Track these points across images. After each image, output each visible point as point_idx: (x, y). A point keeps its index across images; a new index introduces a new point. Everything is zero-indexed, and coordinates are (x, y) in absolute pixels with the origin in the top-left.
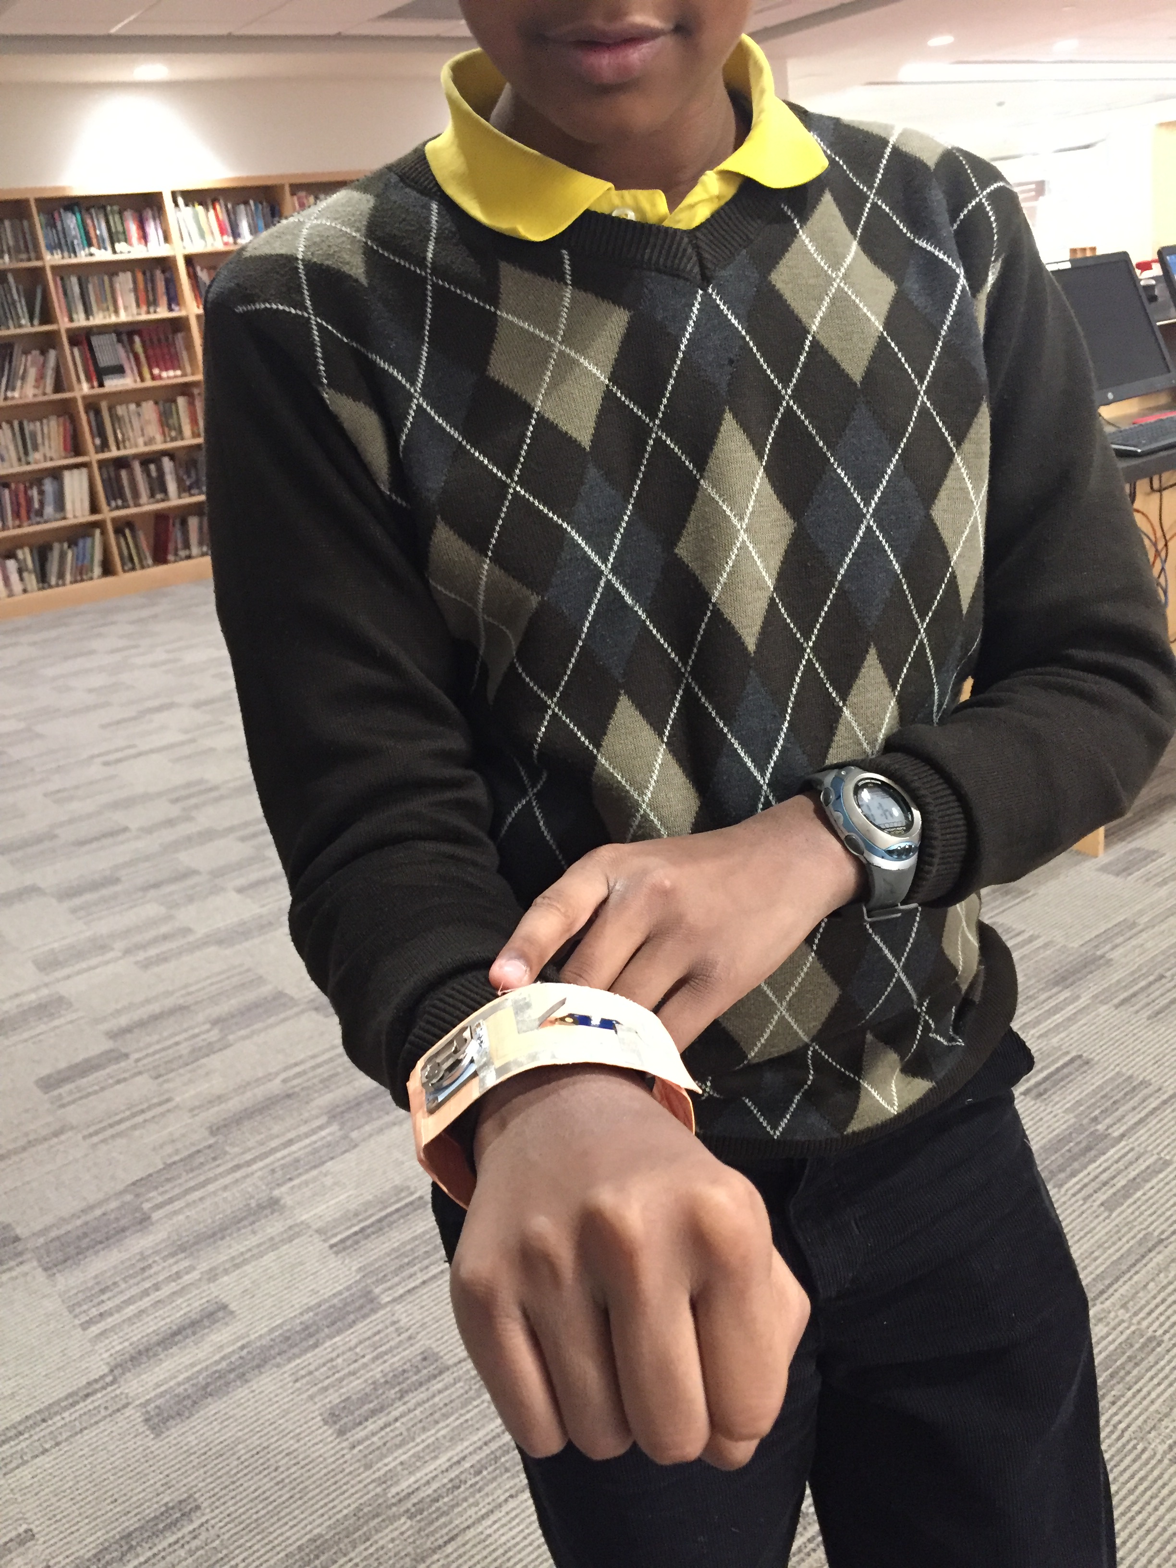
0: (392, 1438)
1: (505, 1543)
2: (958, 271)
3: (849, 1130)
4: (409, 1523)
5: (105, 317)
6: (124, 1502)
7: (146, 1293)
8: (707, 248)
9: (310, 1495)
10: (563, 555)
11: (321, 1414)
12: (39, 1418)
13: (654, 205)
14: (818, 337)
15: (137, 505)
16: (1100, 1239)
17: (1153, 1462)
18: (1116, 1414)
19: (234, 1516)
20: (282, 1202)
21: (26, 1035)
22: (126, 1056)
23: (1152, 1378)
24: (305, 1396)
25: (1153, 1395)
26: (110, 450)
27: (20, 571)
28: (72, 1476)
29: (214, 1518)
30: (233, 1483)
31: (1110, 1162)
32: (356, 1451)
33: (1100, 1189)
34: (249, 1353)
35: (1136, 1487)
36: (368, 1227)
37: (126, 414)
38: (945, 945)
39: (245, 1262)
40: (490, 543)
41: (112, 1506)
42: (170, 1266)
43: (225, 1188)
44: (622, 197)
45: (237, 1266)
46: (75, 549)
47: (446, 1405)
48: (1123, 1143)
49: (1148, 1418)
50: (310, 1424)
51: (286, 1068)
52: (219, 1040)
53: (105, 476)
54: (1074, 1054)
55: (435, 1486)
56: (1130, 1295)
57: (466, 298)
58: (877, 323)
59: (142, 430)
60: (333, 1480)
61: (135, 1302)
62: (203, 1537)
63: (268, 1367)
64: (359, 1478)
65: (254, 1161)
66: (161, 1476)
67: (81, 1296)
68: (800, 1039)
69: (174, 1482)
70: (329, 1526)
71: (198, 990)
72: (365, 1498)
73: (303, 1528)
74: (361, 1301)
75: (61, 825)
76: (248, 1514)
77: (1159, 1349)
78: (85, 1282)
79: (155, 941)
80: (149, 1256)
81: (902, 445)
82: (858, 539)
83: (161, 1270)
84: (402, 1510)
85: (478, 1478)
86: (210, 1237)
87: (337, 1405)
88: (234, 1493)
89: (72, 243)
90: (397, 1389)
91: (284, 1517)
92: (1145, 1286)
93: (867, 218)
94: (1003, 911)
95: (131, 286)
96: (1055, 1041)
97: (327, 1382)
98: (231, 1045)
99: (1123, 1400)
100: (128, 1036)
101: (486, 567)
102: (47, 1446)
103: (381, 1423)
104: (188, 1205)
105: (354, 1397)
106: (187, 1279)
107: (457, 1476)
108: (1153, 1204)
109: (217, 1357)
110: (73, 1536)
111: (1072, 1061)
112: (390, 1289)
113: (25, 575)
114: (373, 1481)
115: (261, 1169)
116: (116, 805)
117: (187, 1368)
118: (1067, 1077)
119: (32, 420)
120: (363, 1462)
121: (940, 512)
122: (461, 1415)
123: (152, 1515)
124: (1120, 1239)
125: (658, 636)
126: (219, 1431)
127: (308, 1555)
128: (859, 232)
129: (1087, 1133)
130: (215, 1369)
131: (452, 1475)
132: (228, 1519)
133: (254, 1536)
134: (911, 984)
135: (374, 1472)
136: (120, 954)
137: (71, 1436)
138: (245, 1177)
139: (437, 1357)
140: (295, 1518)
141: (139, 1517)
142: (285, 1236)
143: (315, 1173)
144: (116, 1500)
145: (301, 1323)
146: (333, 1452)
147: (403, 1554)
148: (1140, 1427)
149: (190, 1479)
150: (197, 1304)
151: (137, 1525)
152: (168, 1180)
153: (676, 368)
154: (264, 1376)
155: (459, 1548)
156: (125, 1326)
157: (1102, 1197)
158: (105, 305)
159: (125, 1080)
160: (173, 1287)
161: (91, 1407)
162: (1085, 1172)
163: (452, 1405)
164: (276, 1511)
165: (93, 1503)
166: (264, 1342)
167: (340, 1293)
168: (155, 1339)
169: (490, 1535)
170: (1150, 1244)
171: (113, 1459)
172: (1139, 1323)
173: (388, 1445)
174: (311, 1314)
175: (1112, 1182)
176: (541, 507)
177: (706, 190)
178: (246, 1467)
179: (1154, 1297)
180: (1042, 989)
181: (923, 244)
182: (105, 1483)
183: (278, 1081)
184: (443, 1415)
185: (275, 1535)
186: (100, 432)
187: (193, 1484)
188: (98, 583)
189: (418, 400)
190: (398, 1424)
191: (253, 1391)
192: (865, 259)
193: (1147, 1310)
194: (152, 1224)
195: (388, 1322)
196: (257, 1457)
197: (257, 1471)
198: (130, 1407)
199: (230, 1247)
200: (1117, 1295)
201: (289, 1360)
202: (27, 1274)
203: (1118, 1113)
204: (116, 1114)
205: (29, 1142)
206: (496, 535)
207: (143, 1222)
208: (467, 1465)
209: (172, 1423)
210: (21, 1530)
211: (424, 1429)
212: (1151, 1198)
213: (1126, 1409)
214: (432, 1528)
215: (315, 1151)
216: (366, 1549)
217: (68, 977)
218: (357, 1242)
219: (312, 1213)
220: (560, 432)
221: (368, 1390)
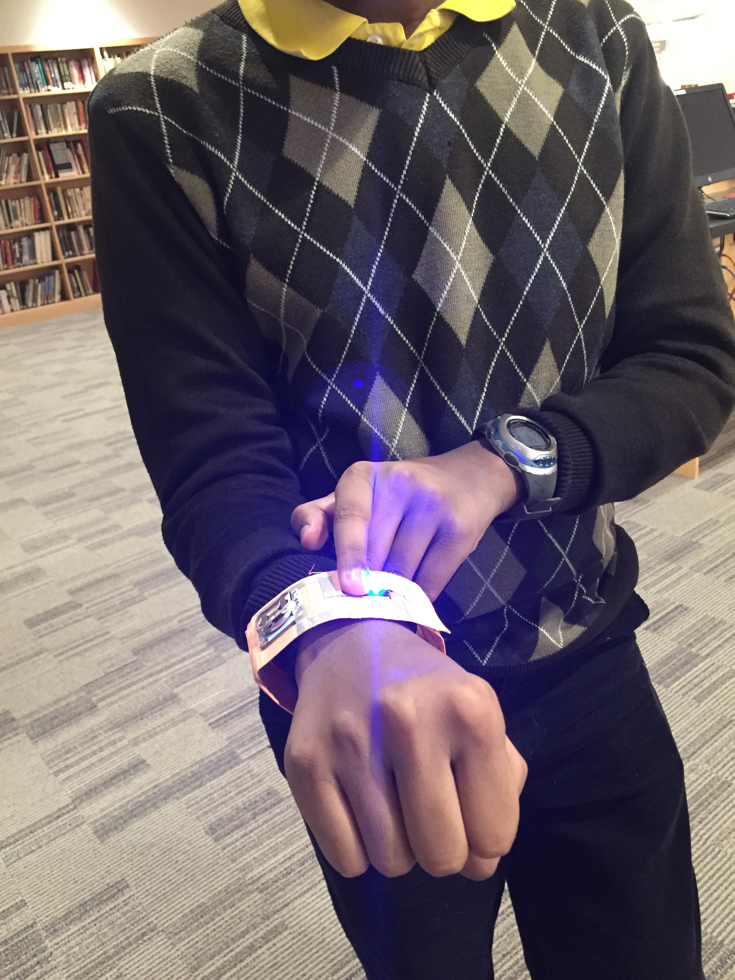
0: (249, 843)
1: (319, 908)
2: (606, 77)
3: (532, 659)
4: (259, 896)
5: (58, 132)
6: (82, 883)
7: (94, 753)
8: (433, 64)
9: (198, 878)
10: (337, 281)
11: (204, 828)
12: (28, 831)
13: (395, 33)
14: (509, 126)
15: (82, 254)
16: (693, 720)
17: (725, 859)
18: (702, 829)
19: (150, 891)
20: (179, 696)
21: (17, 592)
22: (80, 605)
23: (725, 807)
24: (194, 817)
25: (726, 817)
26: (63, 219)
27: (9, 298)
28: (49, 867)
29: (137, 893)
30: (150, 871)
31: (700, 672)
32: (226, 851)
33: (693, 688)
34: (159, 790)
35: (714, 875)
36: (233, 712)
37: (73, 194)
38: (594, 539)
39: (156, 734)
40: (287, 273)
41: (74, 885)
42: (109, 736)
43: (143, 688)
44: (374, 29)
45: (151, 737)
46: (43, 283)
47: (282, 822)
48: (708, 660)
49: (722, 832)
50: (197, 834)
51: (182, 613)
52: (139, 595)
53: (61, 235)
54: (677, 604)
55: (275, 872)
56: (711, 755)
57: (267, 101)
58: (549, 116)
59: (84, 205)
60: (212, 869)
61: (88, 759)
62: (131, 905)
63: (171, 799)
64: (228, 868)
65: (161, 671)
66: (105, 867)
67: (53, 755)
68: (499, 603)
69: (113, 870)
70: (209, 898)
71: (125, 564)
72: (232, 880)
73: (193, 899)
74: (229, 758)
75: (37, 460)
76: (159, 890)
77: (729, 789)
78: (56, 746)
79: (98, 533)
80: (96, 730)
81: (567, 200)
82: (538, 266)
83: (104, 739)
84: (255, 887)
85: (302, 868)
86: (134, 718)
87: (214, 823)
88: (150, 877)
89: (37, 83)
90: (251, 813)
91: (181, 892)
92: (721, 750)
93: (543, 42)
94: (634, 514)
95: (75, 111)
96: (666, 595)
97: (208, 808)
98: (146, 599)
99: (707, 820)
100: (81, 593)
101: (285, 289)
102: (34, 848)
103: (241, 833)
104: (120, 698)
105: (225, 818)
106: (120, 744)
107: (289, 867)
108: (727, 698)
109: (139, 793)
110: (50, 904)
111: (676, 608)
112: (247, 750)
113: (12, 300)
114: (237, 870)
115: (165, 676)
116: (71, 447)
117: (120, 800)
118: (673, 618)
119: (13, 199)
120: (231, 858)
121: (593, 248)
122: (292, 829)
123: (99, 891)
124: (705, 720)
125: (402, 335)
126: (141, 839)
127: (196, 915)
128: (537, 53)
129: (685, 654)
130: (138, 800)
131: (286, 865)
132: (146, 893)
133: (162, 904)
134: (573, 565)
135: (237, 864)
136: (75, 541)
137: (48, 842)
138: (156, 681)
139: (276, 793)
140: (188, 892)
141: (91, 892)
142: (181, 717)
143: (199, 678)
144: (77, 882)
145: (192, 772)
146: (211, 851)
147: (255, 914)
148: (717, 837)
149: (123, 868)
150: (126, 760)
151: (90, 897)
152: (107, 683)
153: (412, 149)
154: (168, 804)
155: (290, 911)
156: (82, 773)
157: (694, 693)
158: (58, 124)
159: (80, 620)
160: (111, 749)
161: (61, 824)
162: (684, 678)
163: (286, 822)
164: (176, 888)
165: (62, 884)
166: (168, 784)
167: (216, 753)
168: (101, 781)
169: (309, 903)
170: (724, 723)
171: (74, 856)
172: (717, 772)
173: (246, 848)
174: (198, 766)
175: (701, 685)
176: (321, 248)
177: (432, 23)
178: (158, 861)
179: (727, 756)
180: (658, 563)
181: (581, 58)
182: (70, 871)
183: (175, 621)
184: (281, 829)
185: (176, 903)
186: (57, 207)
187: (125, 871)
188: (58, 305)
189: (235, 174)
190: (252, 834)
191: (162, 814)
192: (541, 71)
193: (722, 764)
194: (98, 710)
195: (246, 771)
196: (164, 855)
197: (164, 863)
198: (85, 824)
199: (147, 724)
200: (703, 755)
201: (184, 795)
202: (20, 741)
203: (705, 642)
204: (75, 642)
205: (20, 659)
206: (291, 267)
207: (92, 708)
208: (295, 859)
209: (111, 834)
210: (18, 900)
211: (269, 838)
212: (725, 694)
213: (708, 826)
214: (273, 899)
215: (200, 665)
216: (232, 912)
217: (43, 556)
218: (226, 722)
219: (198, 704)
220: (334, 195)
221: (233, 813)
